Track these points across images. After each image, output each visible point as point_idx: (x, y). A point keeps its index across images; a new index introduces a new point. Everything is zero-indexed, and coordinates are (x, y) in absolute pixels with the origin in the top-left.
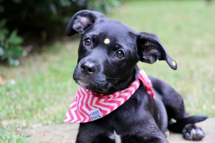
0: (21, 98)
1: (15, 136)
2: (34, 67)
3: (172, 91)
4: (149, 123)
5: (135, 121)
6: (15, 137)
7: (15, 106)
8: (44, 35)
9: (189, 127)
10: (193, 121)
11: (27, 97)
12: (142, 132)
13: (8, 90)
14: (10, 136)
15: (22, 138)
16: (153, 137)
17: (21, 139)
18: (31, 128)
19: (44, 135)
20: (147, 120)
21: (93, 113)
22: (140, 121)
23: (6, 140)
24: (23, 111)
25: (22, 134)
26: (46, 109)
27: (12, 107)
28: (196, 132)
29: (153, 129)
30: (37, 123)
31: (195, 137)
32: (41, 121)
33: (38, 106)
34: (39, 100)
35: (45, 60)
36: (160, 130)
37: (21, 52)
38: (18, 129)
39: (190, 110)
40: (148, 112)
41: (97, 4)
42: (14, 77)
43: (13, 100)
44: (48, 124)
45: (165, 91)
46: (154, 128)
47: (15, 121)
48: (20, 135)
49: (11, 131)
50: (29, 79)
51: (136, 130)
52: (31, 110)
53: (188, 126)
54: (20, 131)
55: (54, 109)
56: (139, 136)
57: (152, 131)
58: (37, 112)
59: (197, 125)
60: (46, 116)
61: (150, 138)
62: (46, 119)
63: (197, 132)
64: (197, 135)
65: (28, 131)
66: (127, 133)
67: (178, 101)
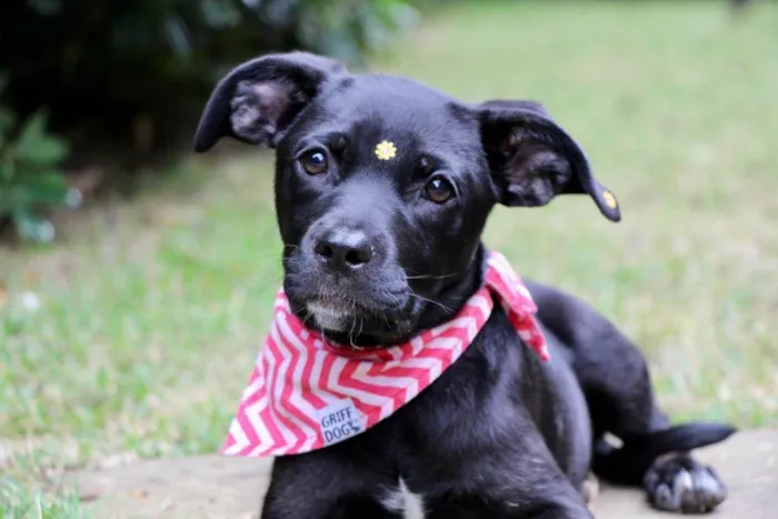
0: (60, 358)
1: (38, 499)
2: (108, 248)
3: (608, 333)
4: (526, 450)
5: (476, 442)
6: (40, 501)
7: (39, 390)
8: (144, 130)
9: (667, 464)
10: (681, 443)
11: (82, 358)
12: (499, 481)
13: (15, 330)
14: (21, 498)
15: (66, 506)
16: (538, 499)
17: (62, 510)
18: (98, 468)
19: (145, 494)
20: (518, 440)
21: (332, 419)
22: (495, 441)
23: (7, 512)
24: (68, 407)
25: (66, 492)
26: (152, 400)
27: (27, 392)
28: (694, 480)
29: (538, 470)
30: (120, 449)
31: (690, 498)
32: (132, 443)
33: (122, 389)
34: (125, 367)
35: (146, 221)
36: (563, 476)
37: (62, 193)
38: (50, 473)
39: (674, 403)
40: (522, 410)
41: (335, 18)
42: (34, 284)
43: (32, 367)
44: (157, 455)
45: (584, 334)
46: (542, 466)
47: (39, 443)
48: (59, 494)
49: (25, 480)
50: (89, 292)
51: (477, 475)
52: (96, 404)
53: (663, 460)
54: (57, 481)
55: (183, 401)
56: (488, 496)
57: (536, 477)
58: (118, 408)
59: (699, 455)
60: (153, 426)
61: (527, 502)
62: (149, 435)
63: (698, 484)
64: (698, 492)
65: (87, 481)
66: (446, 486)
67: (630, 368)
